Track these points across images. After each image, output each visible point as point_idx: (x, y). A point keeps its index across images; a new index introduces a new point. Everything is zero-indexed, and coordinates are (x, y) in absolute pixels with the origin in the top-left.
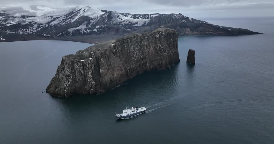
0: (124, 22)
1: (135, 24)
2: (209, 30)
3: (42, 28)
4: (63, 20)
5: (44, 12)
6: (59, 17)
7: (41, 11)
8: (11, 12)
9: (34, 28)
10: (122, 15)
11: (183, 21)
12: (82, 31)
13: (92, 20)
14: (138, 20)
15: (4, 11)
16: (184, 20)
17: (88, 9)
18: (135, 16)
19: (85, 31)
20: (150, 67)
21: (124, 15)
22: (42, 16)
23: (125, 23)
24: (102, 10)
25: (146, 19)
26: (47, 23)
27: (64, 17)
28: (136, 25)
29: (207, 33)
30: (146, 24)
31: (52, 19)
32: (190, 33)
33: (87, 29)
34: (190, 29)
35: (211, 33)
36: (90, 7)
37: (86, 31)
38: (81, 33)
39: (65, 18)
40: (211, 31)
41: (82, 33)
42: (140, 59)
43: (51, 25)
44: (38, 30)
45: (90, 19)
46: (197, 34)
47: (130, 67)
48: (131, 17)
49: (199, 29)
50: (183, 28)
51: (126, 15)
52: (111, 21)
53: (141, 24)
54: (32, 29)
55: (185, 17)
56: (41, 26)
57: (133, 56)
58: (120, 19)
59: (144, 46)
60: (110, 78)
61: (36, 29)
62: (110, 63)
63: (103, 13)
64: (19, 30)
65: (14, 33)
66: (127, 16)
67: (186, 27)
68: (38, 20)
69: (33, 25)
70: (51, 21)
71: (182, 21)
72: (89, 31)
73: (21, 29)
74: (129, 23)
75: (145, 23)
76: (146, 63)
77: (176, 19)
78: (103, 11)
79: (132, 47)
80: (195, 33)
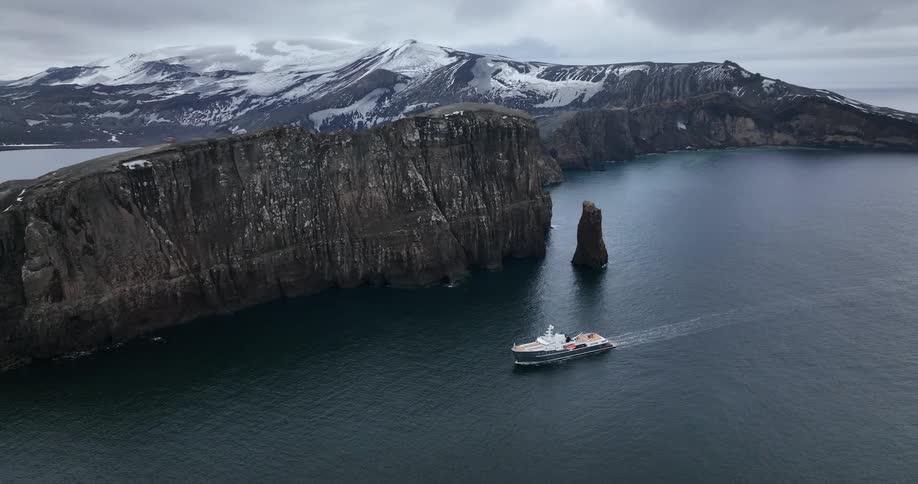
0: (509, 91)
1: (543, 99)
2: (842, 128)
3: (253, 107)
4: (327, 83)
5: (289, 60)
6: (319, 75)
7: (281, 58)
8: (199, 61)
9: (229, 109)
10: (510, 69)
11: (735, 88)
12: (356, 121)
13: (406, 83)
14: (560, 84)
15: (182, 58)
16: (739, 86)
17: (407, 49)
18: (553, 73)
19: (368, 119)
20: (354, 271)
21: (517, 68)
22: (275, 71)
23: (510, 94)
24: (451, 51)
25: (590, 82)
26: (277, 94)
27: (333, 74)
28: (547, 104)
29: (830, 138)
30: (585, 100)
31: (294, 82)
32: (756, 136)
33: (374, 115)
34: (757, 121)
35: (851, 139)
36: (414, 42)
37: (370, 120)
38: (352, 126)
39: (332, 79)
40: (848, 134)
41: (356, 126)
42: (303, 232)
43: (282, 102)
44: (239, 114)
45: (399, 82)
46: (786, 143)
47: (229, 263)
48: (539, 76)
49: (793, 124)
50: (723, 117)
51: (524, 69)
52: (465, 89)
53: (566, 101)
54: (222, 111)
55: (746, 75)
56: (254, 101)
57: (260, 218)
58: (500, 81)
59: (332, 176)
60: (80, 305)
61: (234, 113)
62: (90, 240)
63: (447, 61)
64: (185, 114)
65: (168, 121)
66: (527, 71)
67: (736, 113)
68: (255, 84)
69: (231, 100)
70: (289, 89)
71: (731, 90)
72: (380, 120)
73: (191, 109)
74: (524, 95)
75: (583, 95)
76: (330, 253)
77: (707, 82)
78: (451, 55)
79: (257, 178)
80: (779, 137)
